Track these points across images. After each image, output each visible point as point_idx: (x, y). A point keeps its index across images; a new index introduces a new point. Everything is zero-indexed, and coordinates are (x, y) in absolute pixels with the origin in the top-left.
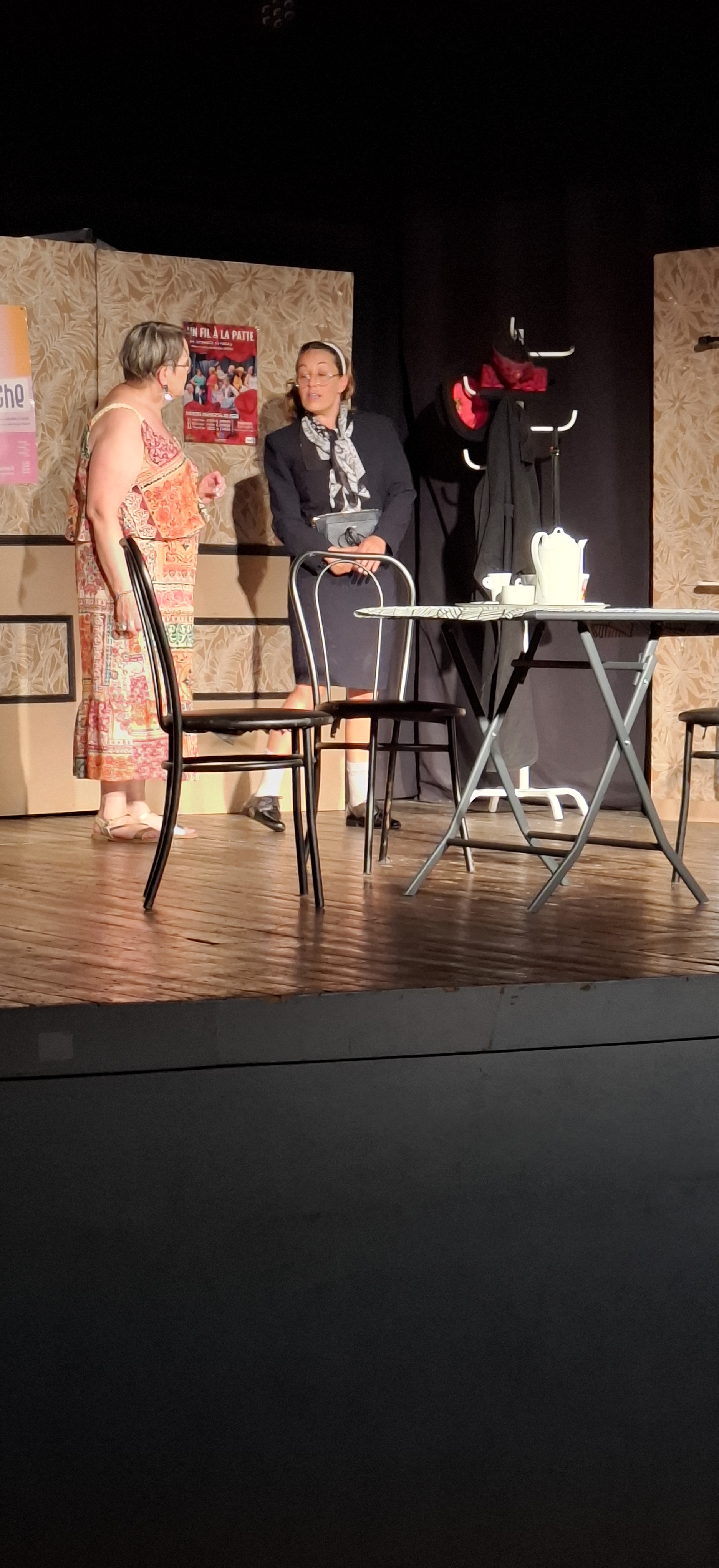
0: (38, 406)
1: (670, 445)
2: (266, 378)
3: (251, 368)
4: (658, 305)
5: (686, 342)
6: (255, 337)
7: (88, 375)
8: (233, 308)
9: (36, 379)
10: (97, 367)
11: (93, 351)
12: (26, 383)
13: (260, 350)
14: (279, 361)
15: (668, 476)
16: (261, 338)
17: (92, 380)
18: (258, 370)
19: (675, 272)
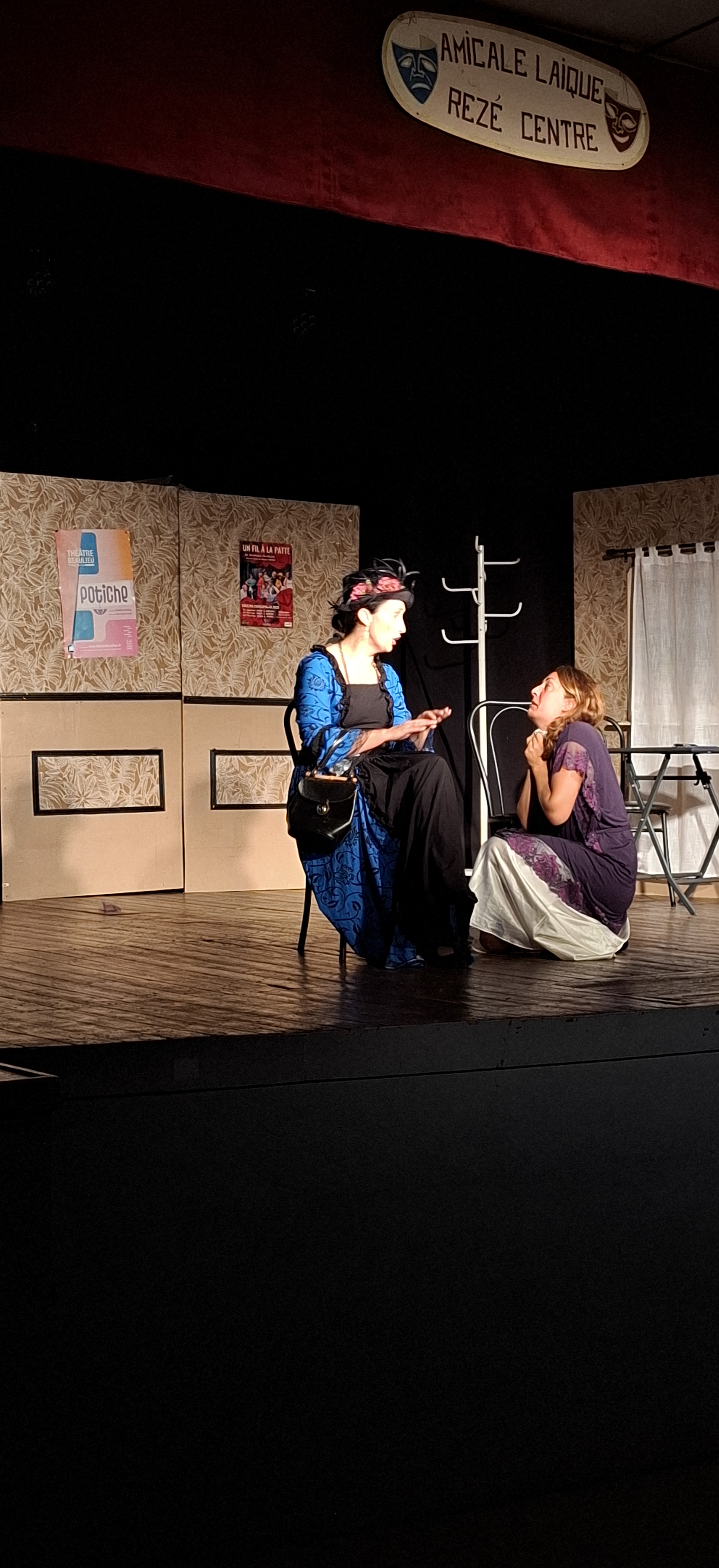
0: (138, 601)
1: (587, 626)
2: (298, 580)
3: (287, 574)
4: (576, 528)
5: (597, 553)
6: (291, 551)
7: (173, 580)
8: (275, 531)
9: (136, 582)
10: (179, 573)
11: (176, 562)
12: (129, 584)
13: (294, 561)
14: (307, 568)
15: (585, 648)
16: (295, 552)
17: (175, 582)
18: (293, 575)
19: (588, 505)
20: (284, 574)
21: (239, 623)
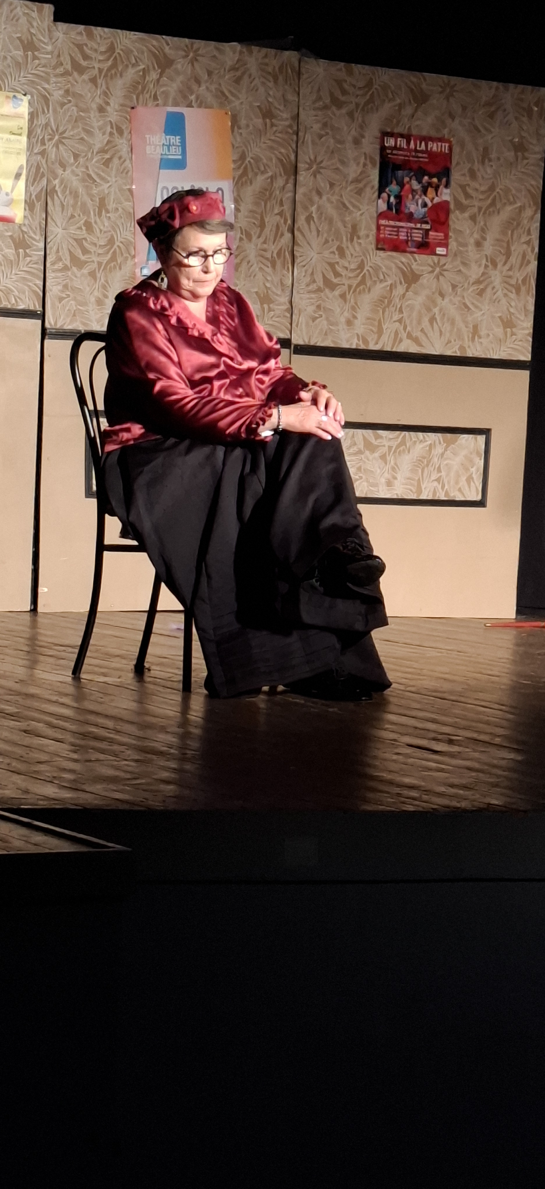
0: (237, 210)
2: (459, 190)
6: (450, 149)
7: (287, 182)
8: (430, 120)
9: (237, 183)
10: (296, 173)
11: (293, 157)
12: (227, 186)
13: (454, 162)
14: (473, 174)
16: (456, 149)
17: (290, 186)
18: (452, 183)
20: (440, 180)
21: (373, 246)
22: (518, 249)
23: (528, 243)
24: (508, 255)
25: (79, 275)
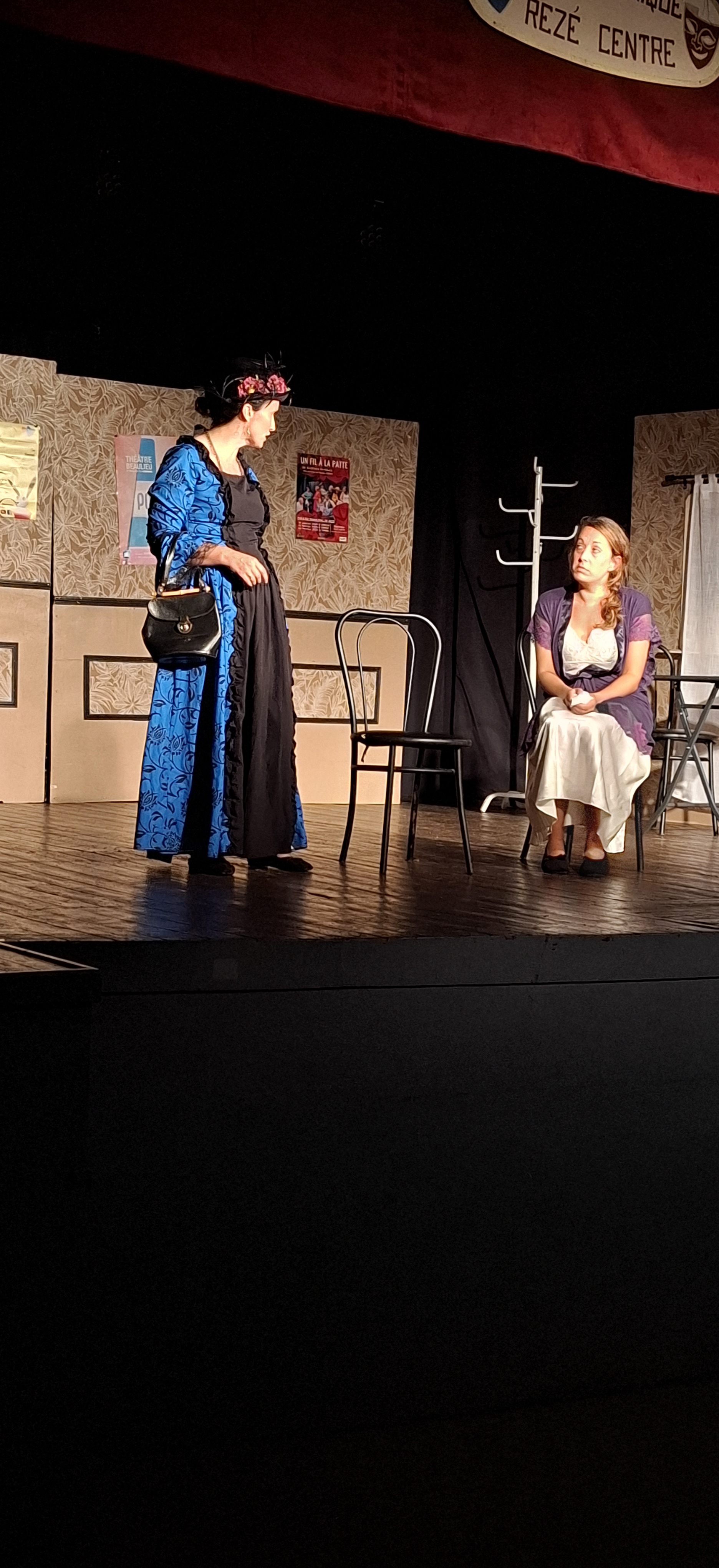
1: (642, 552)
2: (355, 495)
3: (344, 488)
4: (636, 453)
5: (657, 479)
6: (348, 465)
8: (334, 445)
13: (351, 475)
14: (365, 484)
15: (639, 573)
16: (353, 466)
18: (350, 490)
19: (649, 428)
20: (341, 489)
21: (294, 536)
22: (398, 538)
23: (406, 533)
24: (392, 542)
25: (77, 558)
